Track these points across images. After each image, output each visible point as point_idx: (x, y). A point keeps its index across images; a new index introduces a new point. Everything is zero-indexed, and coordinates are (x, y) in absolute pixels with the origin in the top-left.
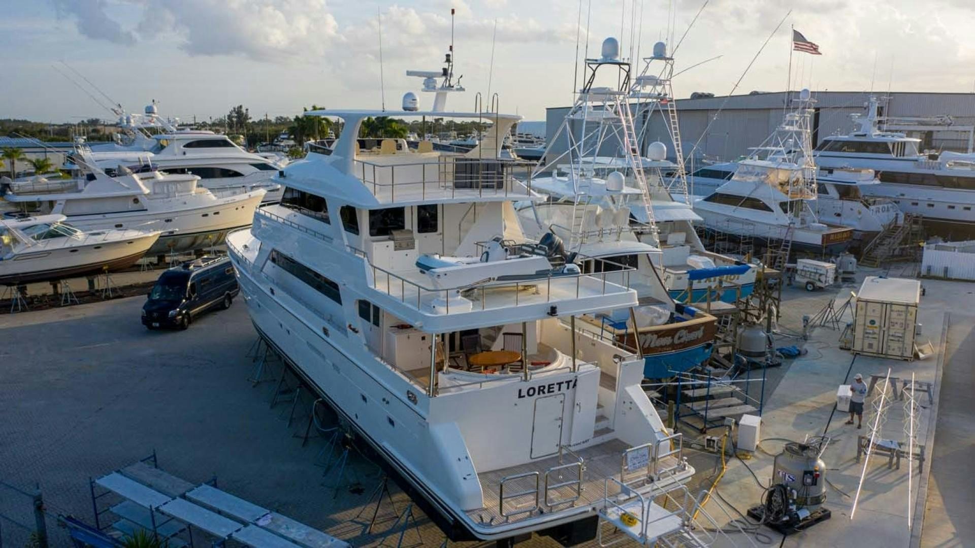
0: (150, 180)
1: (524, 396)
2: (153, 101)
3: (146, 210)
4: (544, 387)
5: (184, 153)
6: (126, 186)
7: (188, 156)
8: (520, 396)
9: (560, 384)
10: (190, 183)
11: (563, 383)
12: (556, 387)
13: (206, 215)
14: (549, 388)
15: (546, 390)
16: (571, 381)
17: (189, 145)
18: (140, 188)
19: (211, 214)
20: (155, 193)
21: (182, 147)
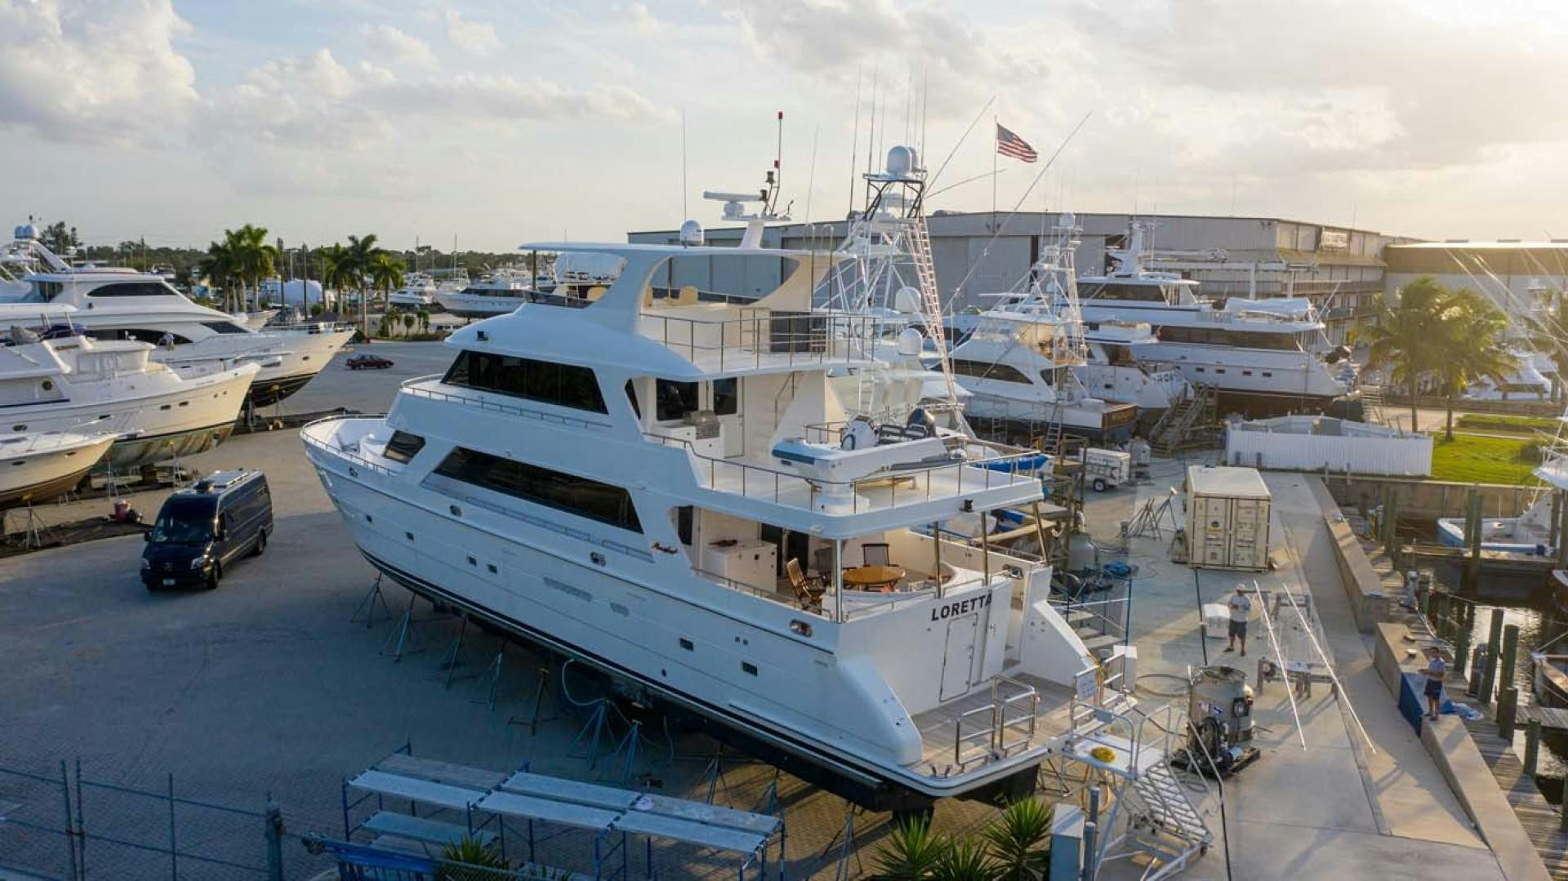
0: (72, 350)
1: (937, 618)
2: (31, 218)
3: (67, 401)
4: (958, 604)
5: (90, 306)
6: (32, 360)
7: (96, 310)
8: (934, 619)
9: (973, 601)
10: (138, 354)
11: (976, 599)
12: (970, 604)
13: (167, 407)
14: (963, 607)
15: (960, 610)
16: (984, 597)
17: (95, 293)
18: (56, 364)
19: (175, 405)
20: (80, 373)
21: (85, 295)
